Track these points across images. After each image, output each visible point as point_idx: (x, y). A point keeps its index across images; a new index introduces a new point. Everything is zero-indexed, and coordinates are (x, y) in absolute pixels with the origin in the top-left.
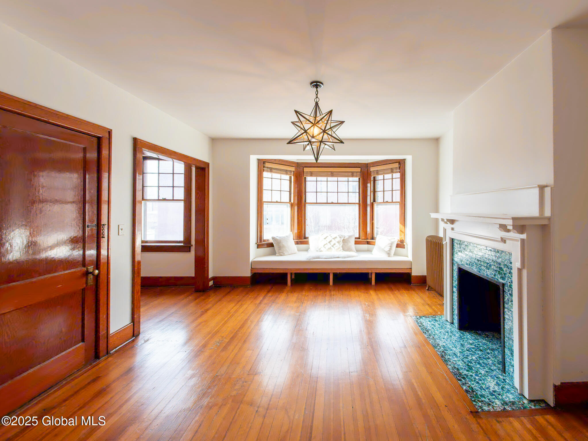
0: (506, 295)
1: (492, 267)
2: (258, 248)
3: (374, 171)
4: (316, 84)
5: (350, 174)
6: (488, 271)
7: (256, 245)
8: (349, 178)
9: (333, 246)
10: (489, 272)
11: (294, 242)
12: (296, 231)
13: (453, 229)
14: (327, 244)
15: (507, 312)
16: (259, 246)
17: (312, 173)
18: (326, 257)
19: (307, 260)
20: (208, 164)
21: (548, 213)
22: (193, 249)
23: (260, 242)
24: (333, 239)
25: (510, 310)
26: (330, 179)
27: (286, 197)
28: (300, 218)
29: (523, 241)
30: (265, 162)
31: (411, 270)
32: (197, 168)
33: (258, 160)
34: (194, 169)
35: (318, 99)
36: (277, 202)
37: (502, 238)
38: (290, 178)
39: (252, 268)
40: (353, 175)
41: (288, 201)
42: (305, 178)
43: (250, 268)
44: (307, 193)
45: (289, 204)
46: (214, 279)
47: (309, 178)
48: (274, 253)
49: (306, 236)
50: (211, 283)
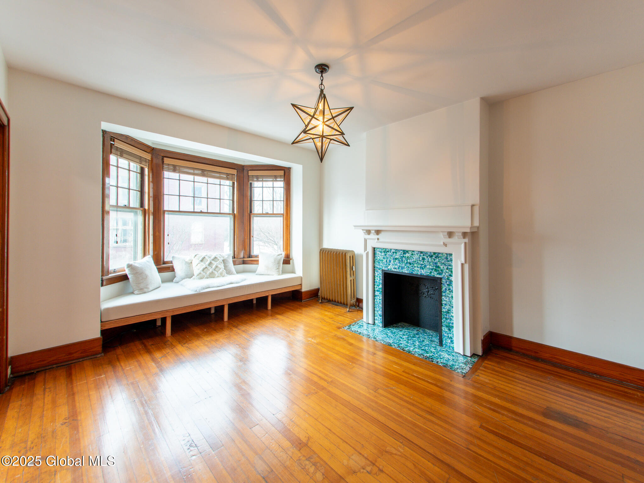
0: (444, 286)
1: (428, 267)
3: (253, 176)
4: (322, 68)
6: (422, 270)
8: (221, 180)
10: (424, 271)
11: (156, 270)
12: (151, 253)
13: (378, 239)
14: (206, 268)
15: (445, 299)
17: (174, 167)
18: (219, 285)
19: (196, 293)
21: (476, 224)
24: (213, 260)
25: (448, 297)
26: (198, 178)
27: (135, 200)
28: (157, 233)
29: (465, 243)
30: (114, 138)
31: (301, 286)
33: (104, 132)
35: (322, 86)
36: (124, 207)
37: (444, 243)
38: (142, 169)
39: (101, 322)
40: (225, 177)
41: (140, 206)
42: (163, 173)
45: (141, 211)
49: (166, 260)
50: (9, 372)
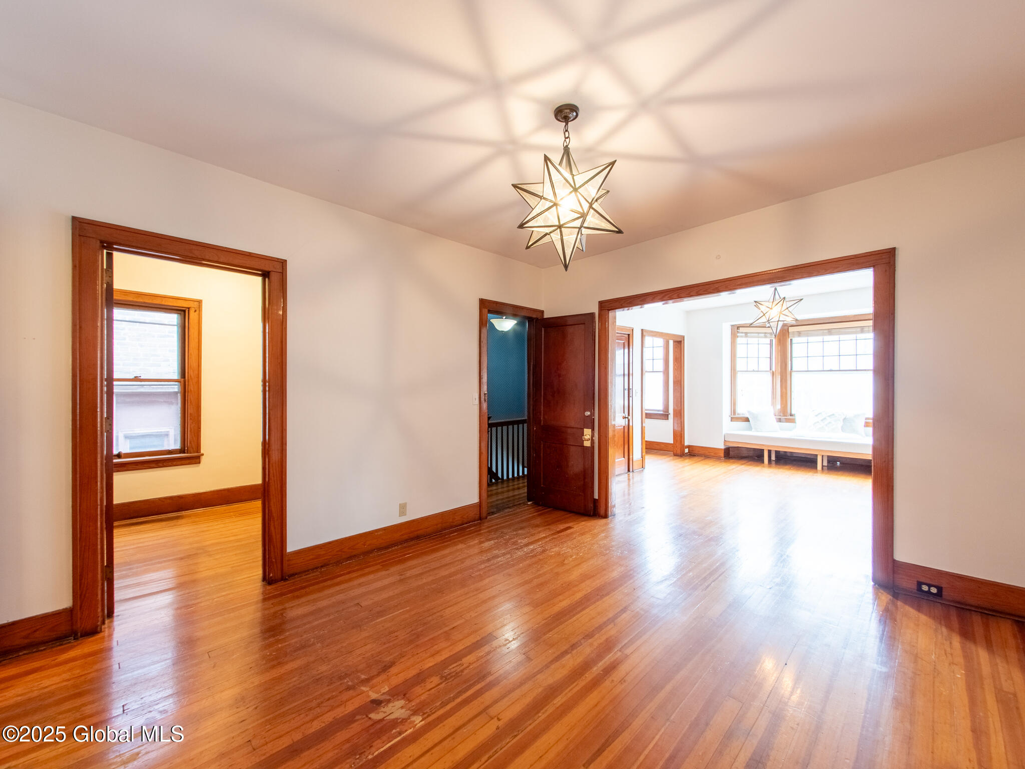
2: (731, 421)
5: (859, 330)
7: (730, 418)
8: (857, 335)
9: (826, 425)
11: (775, 419)
12: (779, 407)
16: (732, 419)
17: (800, 333)
20: (683, 337)
22: (671, 417)
23: (734, 415)
26: (827, 338)
27: (765, 365)
28: (784, 390)
30: (739, 327)
32: (674, 342)
33: (732, 326)
34: (671, 343)
36: (754, 371)
38: (771, 341)
39: (725, 441)
40: (862, 330)
41: (769, 369)
42: (791, 340)
43: (723, 440)
44: (794, 359)
45: (769, 373)
46: (689, 447)
47: (795, 340)
48: (750, 429)
49: (793, 413)
50: (687, 450)
